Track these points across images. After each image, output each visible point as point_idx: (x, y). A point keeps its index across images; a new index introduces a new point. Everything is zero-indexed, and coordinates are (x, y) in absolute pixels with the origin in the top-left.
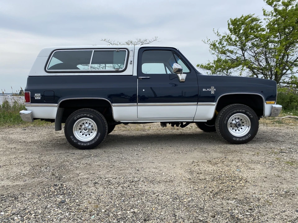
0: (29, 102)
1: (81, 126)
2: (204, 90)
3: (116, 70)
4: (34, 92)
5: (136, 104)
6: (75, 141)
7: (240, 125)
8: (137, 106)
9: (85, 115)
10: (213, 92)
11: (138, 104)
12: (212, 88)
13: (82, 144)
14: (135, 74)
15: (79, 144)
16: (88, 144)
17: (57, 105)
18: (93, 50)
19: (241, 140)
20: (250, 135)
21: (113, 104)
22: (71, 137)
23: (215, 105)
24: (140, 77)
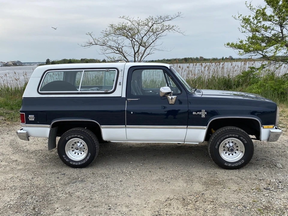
0: (24, 122)
1: (73, 145)
2: (194, 113)
3: (105, 91)
4: (28, 113)
5: (125, 126)
6: (67, 160)
7: (232, 150)
8: (126, 128)
9: (76, 135)
10: (203, 116)
11: (127, 126)
12: (203, 111)
13: (74, 163)
14: (124, 96)
15: (71, 163)
16: (80, 163)
17: (49, 125)
18: (84, 70)
19: (233, 165)
20: (243, 161)
21: (102, 126)
22: (64, 156)
23: (206, 129)
24: (128, 99)
